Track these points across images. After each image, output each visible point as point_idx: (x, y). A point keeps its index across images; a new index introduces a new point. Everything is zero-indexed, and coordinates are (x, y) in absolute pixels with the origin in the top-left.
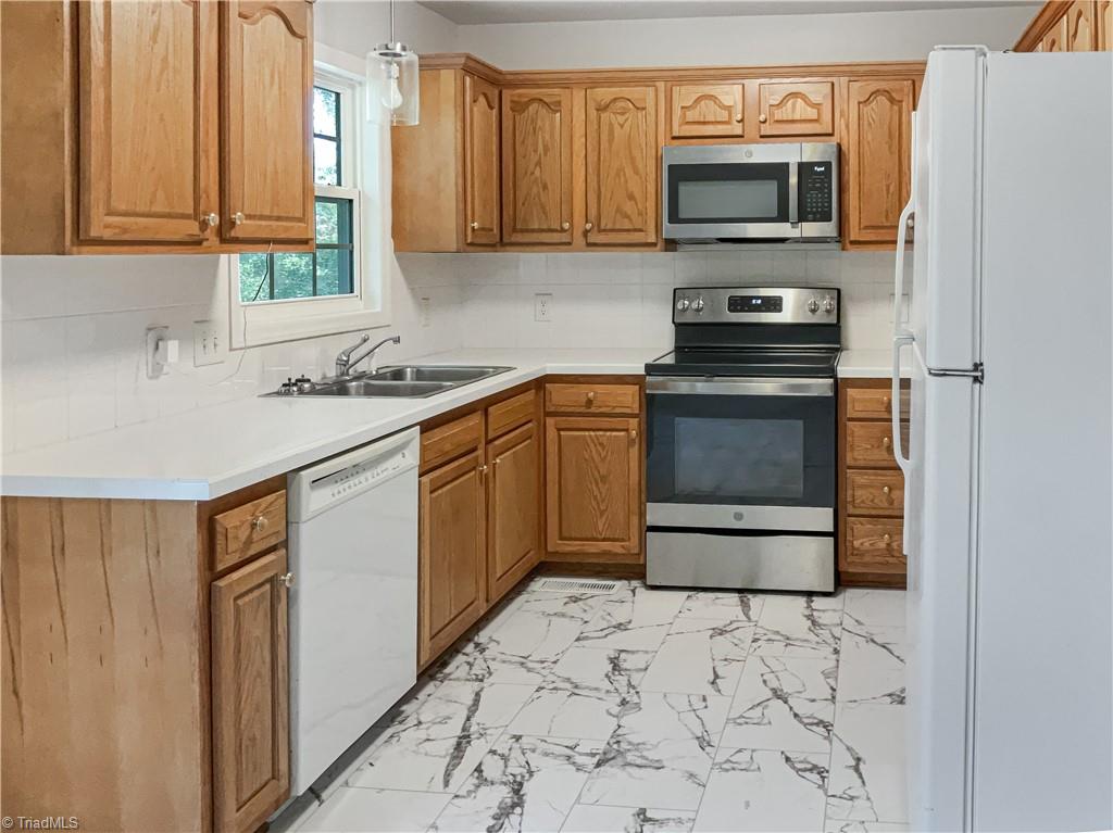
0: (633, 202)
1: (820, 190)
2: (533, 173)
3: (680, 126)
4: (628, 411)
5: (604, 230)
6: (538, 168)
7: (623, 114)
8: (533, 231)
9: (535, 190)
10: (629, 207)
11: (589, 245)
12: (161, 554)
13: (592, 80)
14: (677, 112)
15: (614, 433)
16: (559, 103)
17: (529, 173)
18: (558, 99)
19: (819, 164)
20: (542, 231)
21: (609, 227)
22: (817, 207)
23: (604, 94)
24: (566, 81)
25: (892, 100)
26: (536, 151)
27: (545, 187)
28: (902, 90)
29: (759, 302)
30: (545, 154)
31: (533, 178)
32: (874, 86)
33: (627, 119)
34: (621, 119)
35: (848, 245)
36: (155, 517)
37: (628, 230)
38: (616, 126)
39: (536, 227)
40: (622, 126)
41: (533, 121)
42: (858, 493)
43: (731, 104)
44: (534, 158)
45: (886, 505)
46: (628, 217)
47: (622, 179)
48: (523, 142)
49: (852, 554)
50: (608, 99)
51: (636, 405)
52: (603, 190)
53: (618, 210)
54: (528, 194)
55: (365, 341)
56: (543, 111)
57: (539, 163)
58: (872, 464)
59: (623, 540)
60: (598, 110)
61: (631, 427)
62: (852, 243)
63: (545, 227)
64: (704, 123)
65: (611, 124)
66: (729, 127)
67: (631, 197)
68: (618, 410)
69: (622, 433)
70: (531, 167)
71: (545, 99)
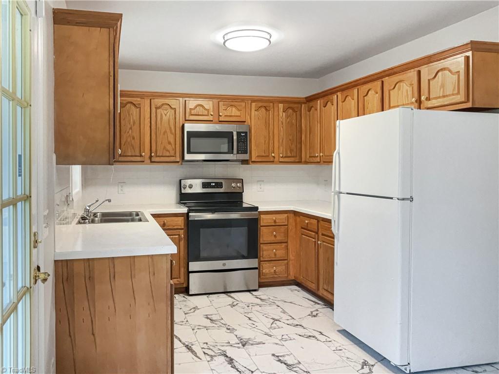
0: (170, 145)
1: (244, 142)
2: (128, 132)
3: (189, 116)
4: (180, 227)
5: (159, 156)
6: (130, 131)
7: (166, 110)
8: (129, 156)
9: (129, 140)
10: (169, 147)
11: (152, 162)
12: (155, 275)
13: (153, 96)
14: (188, 110)
15: (174, 236)
16: (140, 104)
17: (127, 132)
18: (139, 102)
19: (243, 133)
20: (132, 156)
21: (161, 155)
22: (242, 148)
23: (158, 102)
24: (142, 95)
25: (266, 110)
26: (130, 124)
27: (134, 138)
28: (270, 107)
29: (214, 184)
30: (134, 125)
31: (129, 134)
32: (260, 104)
33: (168, 112)
34: (165, 112)
35: (251, 163)
36: (153, 261)
37: (168, 156)
38: (164, 115)
39: (130, 155)
40: (166, 115)
41: (128, 112)
42: (264, 253)
43: (208, 108)
44: (129, 126)
45: (273, 256)
46: (168, 151)
47: (166, 136)
48: (124, 119)
49: (263, 275)
50: (160, 104)
51: (183, 225)
52: (158, 140)
53: (165, 148)
54: (126, 141)
55: (97, 201)
56: (133, 107)
57: (131, 128)
58: (269, 242)
59: (177, 278)
60: (156, 108)
61: (181, 234)
62: (252, 162)
63: (133, 155)
64: (198, 115)
65: (161, 114)
66: (208, 117)
67: (170, 143)
68: (176, 227)
69: (177, 236)
70: (128, 130)
71: (134, 103)
